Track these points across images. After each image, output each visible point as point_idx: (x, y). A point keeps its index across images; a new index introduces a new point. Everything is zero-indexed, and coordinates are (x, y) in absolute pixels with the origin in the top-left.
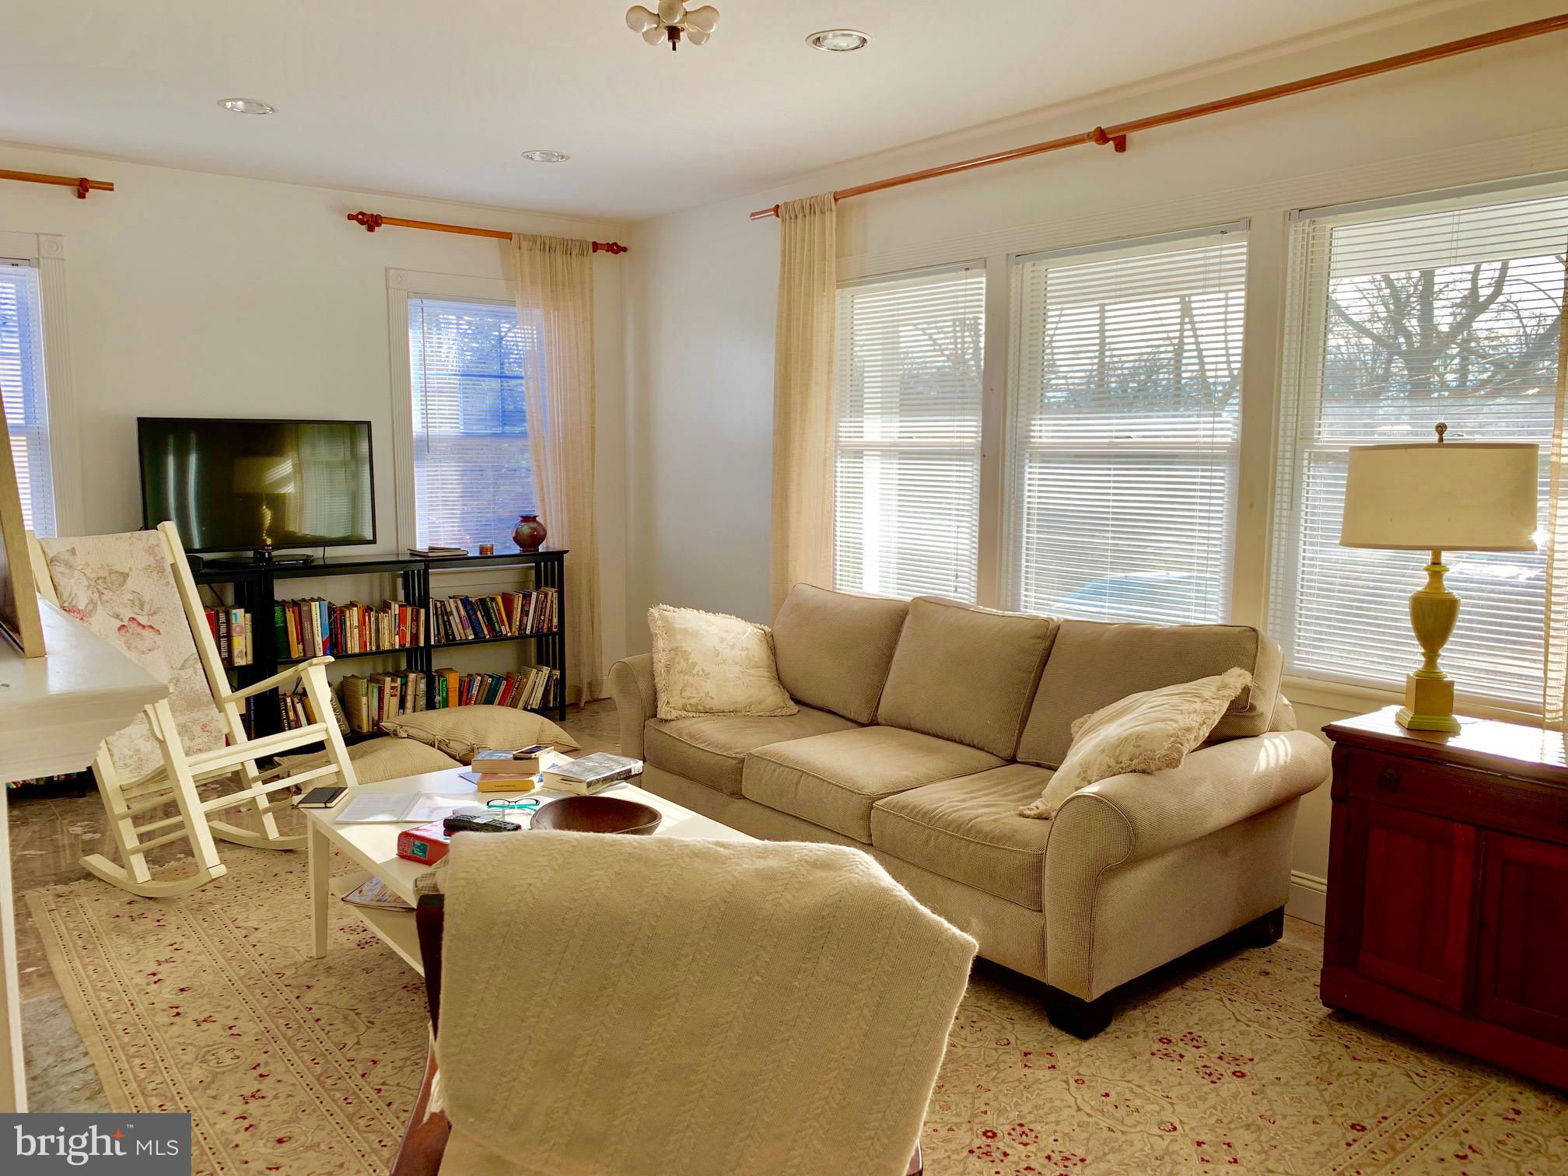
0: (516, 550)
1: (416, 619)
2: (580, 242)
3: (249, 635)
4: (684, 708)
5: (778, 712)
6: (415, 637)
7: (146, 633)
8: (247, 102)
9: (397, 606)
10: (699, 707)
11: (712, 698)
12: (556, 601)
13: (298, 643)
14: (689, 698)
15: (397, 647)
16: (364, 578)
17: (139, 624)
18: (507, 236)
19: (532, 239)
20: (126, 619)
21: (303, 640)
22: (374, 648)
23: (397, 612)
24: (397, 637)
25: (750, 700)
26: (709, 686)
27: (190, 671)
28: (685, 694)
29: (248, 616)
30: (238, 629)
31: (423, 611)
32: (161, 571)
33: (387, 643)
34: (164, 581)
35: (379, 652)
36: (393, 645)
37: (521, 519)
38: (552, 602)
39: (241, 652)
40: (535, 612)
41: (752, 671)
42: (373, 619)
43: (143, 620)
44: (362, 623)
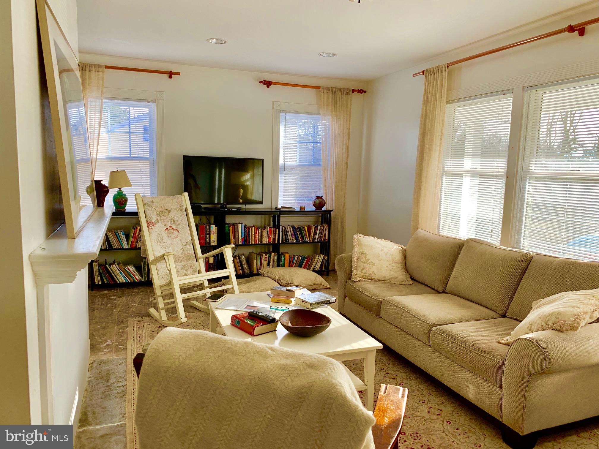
0: (314, 209)
1: (275, 233)
2: (347, 89)
3: (216, 235)
4: (363, 277)
5: (403, 283)
6: (274, 240)
7: (175, 232)
8: (217, 40)
9: (268, 228)
10: (369, 277)
11: (375, 274)
12: (327, 230)
13: (233, 239)
14: (365, 273)
15: (268, 243)
16: (259, 216)
17: (173, 228)
18: (318, 88)
19: (328, 88)
20: (168, 226)
21: (235, 238)
22: (259, 243)
23: (268, 230)
24: (268, 239)
25: (391, 276)
26: (374, 269)
27: (188, 246)
28: (363, 271)
29: (216, 228)
30: (213, 232)
31: (277, 230)
32: (181, 210)
33: (264, 241)
34: (182, 214)
35: (261, 244)
36: (266, 242)
37: (316, 197)
38: (326, 230)
39: (213, 240)
40: (319, 233)
41: (393, 265)
42: (260, 232)
43: (174, 227)
44: (256, 233)
